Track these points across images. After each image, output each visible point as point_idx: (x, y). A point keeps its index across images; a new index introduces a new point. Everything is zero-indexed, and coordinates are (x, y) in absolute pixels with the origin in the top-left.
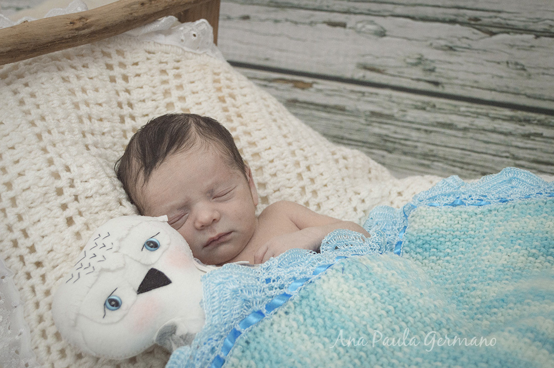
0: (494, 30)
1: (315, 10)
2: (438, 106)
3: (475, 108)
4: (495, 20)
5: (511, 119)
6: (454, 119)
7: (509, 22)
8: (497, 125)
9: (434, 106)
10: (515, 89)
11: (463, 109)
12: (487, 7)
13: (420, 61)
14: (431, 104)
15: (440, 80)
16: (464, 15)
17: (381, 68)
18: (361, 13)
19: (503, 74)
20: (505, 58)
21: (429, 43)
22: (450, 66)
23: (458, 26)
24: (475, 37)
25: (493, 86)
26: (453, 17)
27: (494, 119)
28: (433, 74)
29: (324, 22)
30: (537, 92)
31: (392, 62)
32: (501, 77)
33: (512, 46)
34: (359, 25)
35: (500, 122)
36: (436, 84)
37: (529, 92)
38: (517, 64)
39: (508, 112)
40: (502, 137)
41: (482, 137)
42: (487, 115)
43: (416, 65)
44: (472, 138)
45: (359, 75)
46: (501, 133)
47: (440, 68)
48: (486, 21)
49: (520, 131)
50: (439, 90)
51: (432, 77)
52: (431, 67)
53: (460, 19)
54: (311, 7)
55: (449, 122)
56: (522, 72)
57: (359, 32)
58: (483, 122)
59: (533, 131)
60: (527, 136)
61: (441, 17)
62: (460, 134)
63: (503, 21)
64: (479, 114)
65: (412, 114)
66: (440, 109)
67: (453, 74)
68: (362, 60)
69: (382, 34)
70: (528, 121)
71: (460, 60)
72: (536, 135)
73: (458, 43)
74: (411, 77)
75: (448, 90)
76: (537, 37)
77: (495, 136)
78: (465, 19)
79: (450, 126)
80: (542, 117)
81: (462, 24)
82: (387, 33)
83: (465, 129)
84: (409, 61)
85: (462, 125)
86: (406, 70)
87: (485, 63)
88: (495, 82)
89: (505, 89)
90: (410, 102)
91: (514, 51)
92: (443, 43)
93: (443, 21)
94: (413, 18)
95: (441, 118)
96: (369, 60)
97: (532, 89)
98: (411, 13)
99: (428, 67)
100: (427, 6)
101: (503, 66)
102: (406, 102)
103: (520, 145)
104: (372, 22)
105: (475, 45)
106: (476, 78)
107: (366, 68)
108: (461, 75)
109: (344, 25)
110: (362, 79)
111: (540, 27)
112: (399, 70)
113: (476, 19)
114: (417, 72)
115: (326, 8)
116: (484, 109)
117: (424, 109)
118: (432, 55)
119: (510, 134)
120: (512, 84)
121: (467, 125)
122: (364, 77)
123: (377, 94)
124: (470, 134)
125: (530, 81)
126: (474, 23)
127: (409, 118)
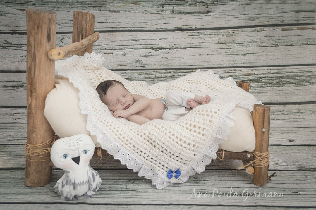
0: (158, 49)
1: (101, 50)
2: (145, 73)
3: (156, 71)
4: (158, 47)
5: (166, 73)
6: (150, 75)
7: (162, 47)
8: (163, 75)
9: (144, 73)
10: (166, 64)
11: (152, 72)
12: (155, 43)
13: (138, 61)
14: (143, 73)
15: (144, 65)
16: (148, 46)
17: (126, 65)
18: (117, 49)
19: (162, 61)
20: (162, 56)
21: (139, 55)
22: (147, 61)
23: (147, 49)
24: (153, 52)
25: (160, 65)
26: (146, 47)
27: (161, 74)
28: (142, 64)
29: (105, 53)
30: (172, 64)
31: (129, 62)
32: (162, 62)
33: (163, 53)
34: (117, 53)
35: (163, 74)
36: (144, 67)
37: (170, 65)
38: (165, 58)
39: (165, 71)
40: (165, 78)
41: (159, 79)
42: (159, 73)
43: (136, 62)
44: (156, 80)
45: (119, 68)
46: (164, 77)
47: (144, 62)
48: (155, 47)
49: (169, 76)
50: (145, 68)
51: (142, 65)
52: (141, 62)
53: (148, 48)
54: (99, 49)
55: (149, 77)
56: (167, 60)
57: (117, 55)
58: (158, 75)
59: (172, 75)
60: (171, 77)
61: (142, 48)
62: (153, 80)
63: (160, 47)
64: (157, 73)
65: (138, 77)
66: (145, 74)
67: (148, 63)
68: (119, 63)
69: (125, 55)
70: (171, 73)
71: (149, 59)
72: (173, 76)
73: (148, 54)
74: (136, 66)
75: (147, 68)
76: (169, 50)
77: (162, 78)
78: (149, 47)
79: (149, 78)
80: (174, 71)
81: (148, 49)
82: (126, 54)
83: (154, 78)
84: (134, 61)
85: (153, 77)
86: (134, 64)
87: (157, 59)
88: (160, 64)
89: (163, 65)
90: (137, 73)
91: (164, 54)
92: (144, 55)
93: (143, 49)
94: (134, 49)
95: (147, 76)
96: (122, 63)
97: (170, 64)
98: (133, 48)
99: (140, 62)
100: (138, 45)
101: (162, 59)
102: (135, 73)
103: (170, 79)
104: (121, 52)
105: (153, 54)
106: (155, 63)
107: (121, 65)
108: (150, 63)
109: (112, 54)
110: (120, 69)
111: (170, 47)
112: (132, 64)
113: (152, 47)
114: (137, 64)
115: (105, 49)
116: (158, 71)
117: (141, 74)
118: (141, 58)
119: (166, 77)
120: (165, 63)
121: (154, 77)
122: (121, 68)
123: (125, 73)
124: (156, 79)
125: (170, 62)
126: (152, 48)
127: (137, 78)
